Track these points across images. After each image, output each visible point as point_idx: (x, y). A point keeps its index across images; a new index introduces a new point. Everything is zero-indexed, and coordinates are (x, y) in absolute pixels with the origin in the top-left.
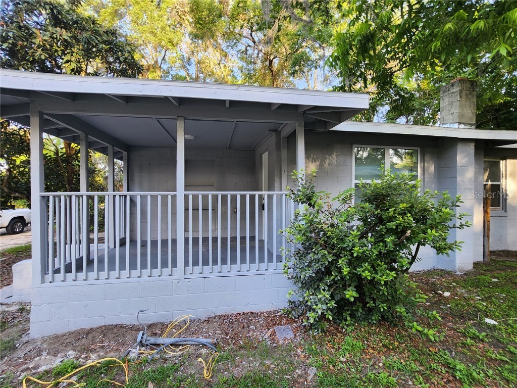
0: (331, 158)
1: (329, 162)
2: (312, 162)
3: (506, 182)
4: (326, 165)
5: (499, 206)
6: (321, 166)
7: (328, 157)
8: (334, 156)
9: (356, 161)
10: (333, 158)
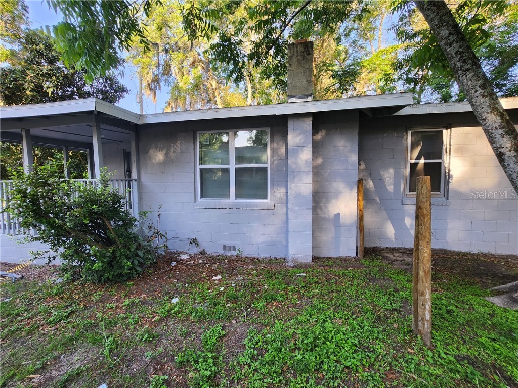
0: (175, 146)
1: (174, 151)
2: (159, 151)
3: (450, 158)
4: (171, 153)
5: (439, 192)
6: (167, 154)
7: (172, 145)
8: (178, 144)
9: (201, 147)
10: (177, 146)
